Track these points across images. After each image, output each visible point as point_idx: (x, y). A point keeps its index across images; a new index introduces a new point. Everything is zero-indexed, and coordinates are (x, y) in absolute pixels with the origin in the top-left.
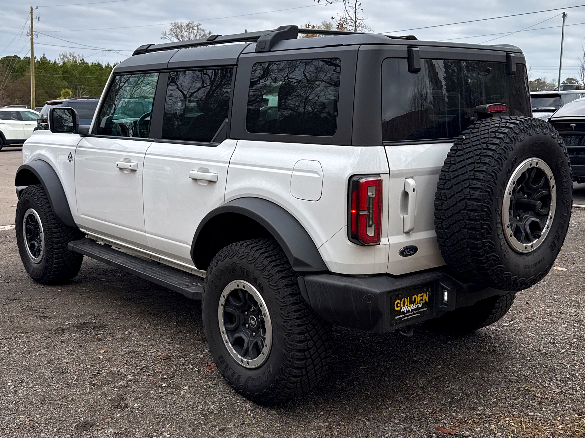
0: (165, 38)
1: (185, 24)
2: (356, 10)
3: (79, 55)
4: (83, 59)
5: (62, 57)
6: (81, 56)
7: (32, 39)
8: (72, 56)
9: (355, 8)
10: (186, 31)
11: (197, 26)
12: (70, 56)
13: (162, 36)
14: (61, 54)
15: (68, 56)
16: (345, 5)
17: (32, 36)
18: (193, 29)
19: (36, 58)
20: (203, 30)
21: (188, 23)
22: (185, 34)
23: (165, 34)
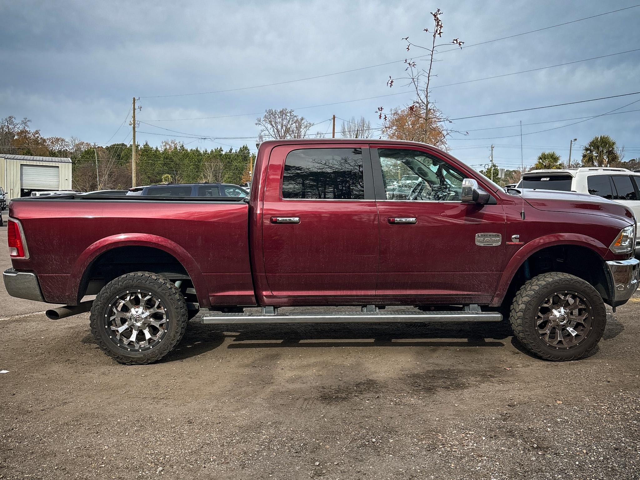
0: (260, 124)
1: (279, 111)
2: (427, 93)
3: (180, 142)
4: (183, 146)
5: (164, 144)
6: (181, 143)
7: (134, 128)
8: (174, 143)
9: (426, 92)
10: (279, 118)
11: (290, 113)
12: (172, 143)
13: (257, 122)
14: (164, 141)
15: (170, 143)
16: (417, 89)
17: (134, 125)
18: (286, 115)
19: (139, 146)
20: (295, 116)
21: (281, 110)
22: (278, 120)
23: (260, 121)
